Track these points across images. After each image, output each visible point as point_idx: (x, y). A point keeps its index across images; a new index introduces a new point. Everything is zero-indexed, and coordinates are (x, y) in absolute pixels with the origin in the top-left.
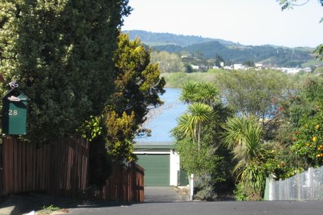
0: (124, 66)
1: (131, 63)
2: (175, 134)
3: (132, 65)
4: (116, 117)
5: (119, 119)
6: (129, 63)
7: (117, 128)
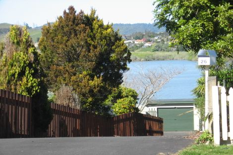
0: (98, 42)
1: (104, 40)
2: (195, 93)
3: (104, 42)
4: (89, 80)
5: (91, 81)
6: (102, 41)
7: (88, 88)
